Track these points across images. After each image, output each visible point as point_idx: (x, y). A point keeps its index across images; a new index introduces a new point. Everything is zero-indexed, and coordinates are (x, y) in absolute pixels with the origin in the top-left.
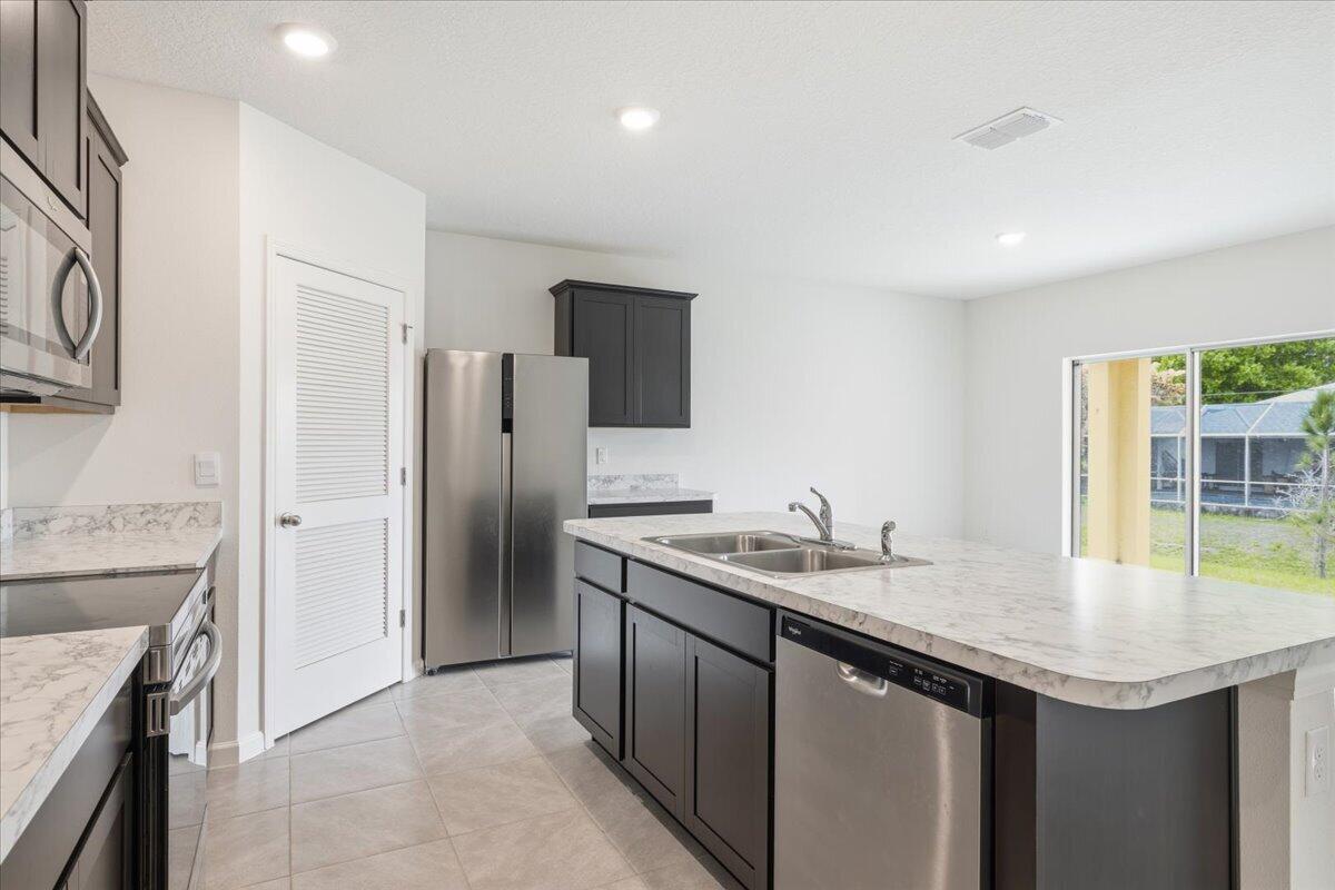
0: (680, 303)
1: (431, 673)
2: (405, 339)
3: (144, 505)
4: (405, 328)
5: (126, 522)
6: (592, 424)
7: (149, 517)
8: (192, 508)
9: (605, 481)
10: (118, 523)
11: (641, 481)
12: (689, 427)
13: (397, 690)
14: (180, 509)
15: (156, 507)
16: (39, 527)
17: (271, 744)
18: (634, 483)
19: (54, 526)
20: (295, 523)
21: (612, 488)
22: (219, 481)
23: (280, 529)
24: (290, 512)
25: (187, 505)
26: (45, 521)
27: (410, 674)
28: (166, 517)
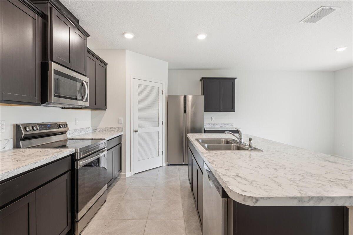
0: (232, 80)
1: (169, 165)
2: (163, 94)
3: (110, 127)
4: (163, 91)
5: (108, 130)
6: (205, 111)
7: (111, 129)
8: (118, 128)
9: (213, 125)
10: (107, 130)
11: (223, 125)
12: (235, 111)
13: (161, 168)
14: (116, 128)
15: (112, 127)
16: (95, 130)
17: (133, 175)
18: (221, 125)
19: (98, 130)
20: (137, 132)
21: (216, 126)
22: (123, 123)
23: (134, 133)
24: (136, 130)
25: (117, 127)
26: (96, 129)
27: (164, 165)
28: (114, 130)
